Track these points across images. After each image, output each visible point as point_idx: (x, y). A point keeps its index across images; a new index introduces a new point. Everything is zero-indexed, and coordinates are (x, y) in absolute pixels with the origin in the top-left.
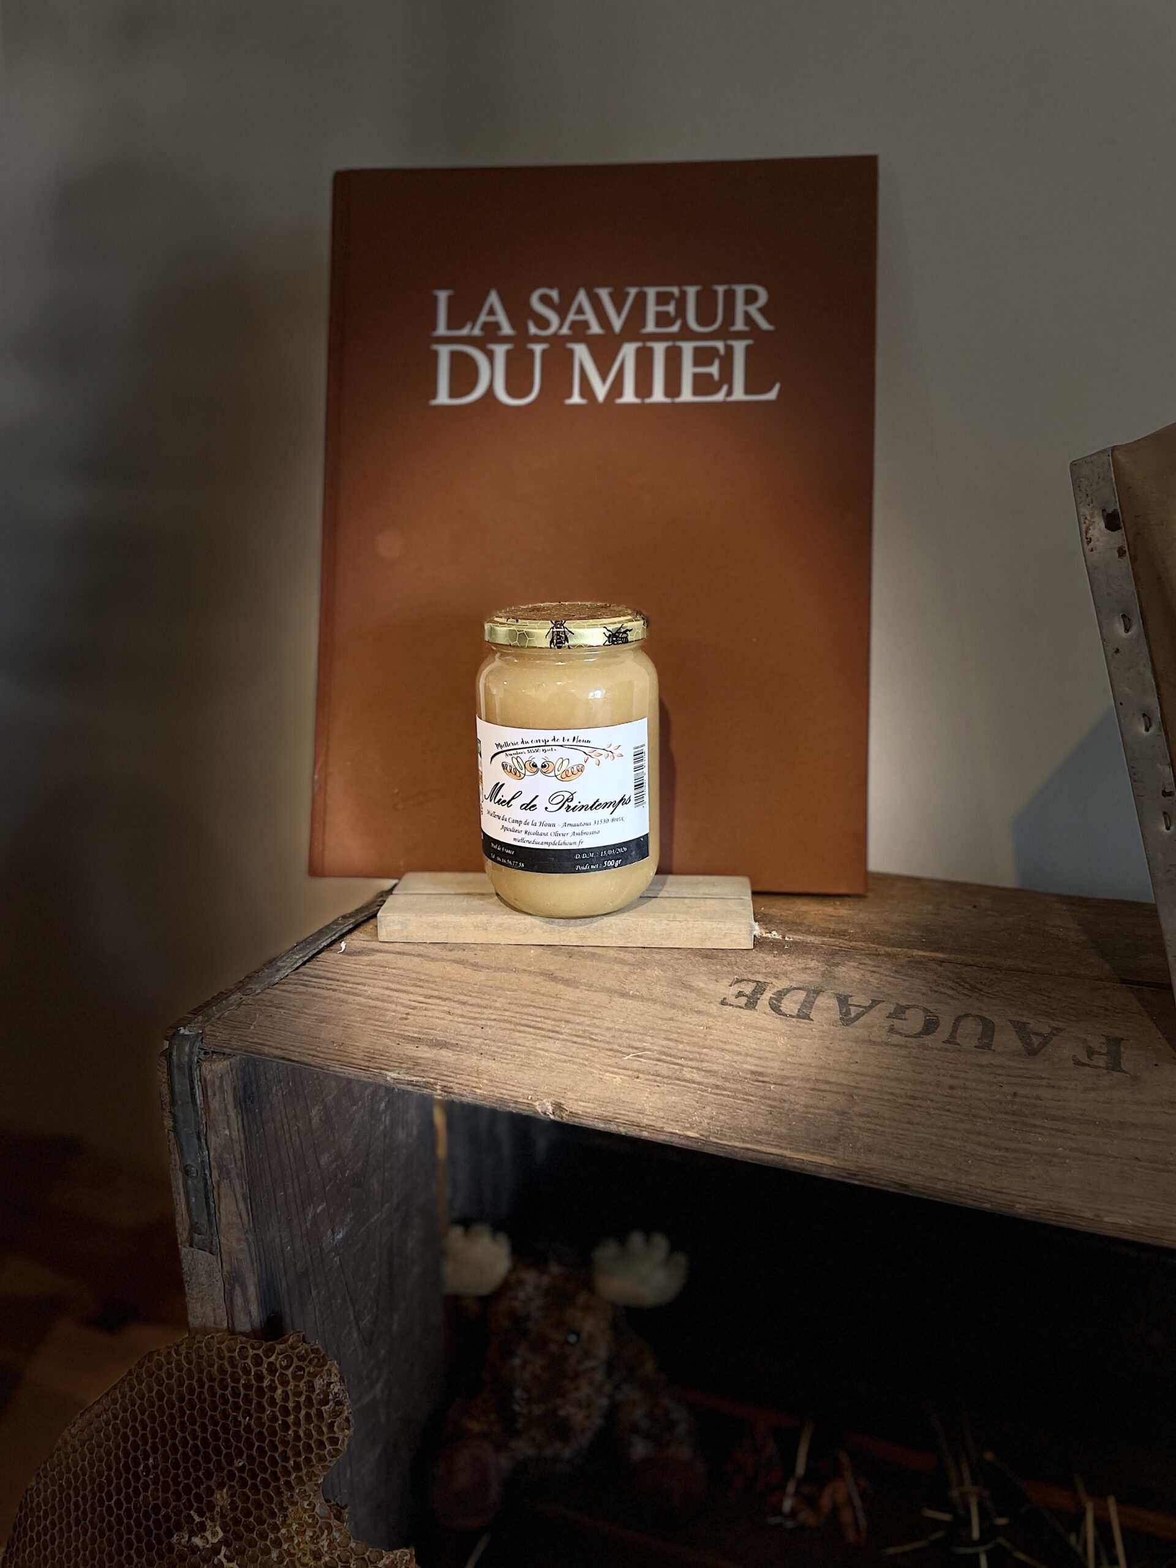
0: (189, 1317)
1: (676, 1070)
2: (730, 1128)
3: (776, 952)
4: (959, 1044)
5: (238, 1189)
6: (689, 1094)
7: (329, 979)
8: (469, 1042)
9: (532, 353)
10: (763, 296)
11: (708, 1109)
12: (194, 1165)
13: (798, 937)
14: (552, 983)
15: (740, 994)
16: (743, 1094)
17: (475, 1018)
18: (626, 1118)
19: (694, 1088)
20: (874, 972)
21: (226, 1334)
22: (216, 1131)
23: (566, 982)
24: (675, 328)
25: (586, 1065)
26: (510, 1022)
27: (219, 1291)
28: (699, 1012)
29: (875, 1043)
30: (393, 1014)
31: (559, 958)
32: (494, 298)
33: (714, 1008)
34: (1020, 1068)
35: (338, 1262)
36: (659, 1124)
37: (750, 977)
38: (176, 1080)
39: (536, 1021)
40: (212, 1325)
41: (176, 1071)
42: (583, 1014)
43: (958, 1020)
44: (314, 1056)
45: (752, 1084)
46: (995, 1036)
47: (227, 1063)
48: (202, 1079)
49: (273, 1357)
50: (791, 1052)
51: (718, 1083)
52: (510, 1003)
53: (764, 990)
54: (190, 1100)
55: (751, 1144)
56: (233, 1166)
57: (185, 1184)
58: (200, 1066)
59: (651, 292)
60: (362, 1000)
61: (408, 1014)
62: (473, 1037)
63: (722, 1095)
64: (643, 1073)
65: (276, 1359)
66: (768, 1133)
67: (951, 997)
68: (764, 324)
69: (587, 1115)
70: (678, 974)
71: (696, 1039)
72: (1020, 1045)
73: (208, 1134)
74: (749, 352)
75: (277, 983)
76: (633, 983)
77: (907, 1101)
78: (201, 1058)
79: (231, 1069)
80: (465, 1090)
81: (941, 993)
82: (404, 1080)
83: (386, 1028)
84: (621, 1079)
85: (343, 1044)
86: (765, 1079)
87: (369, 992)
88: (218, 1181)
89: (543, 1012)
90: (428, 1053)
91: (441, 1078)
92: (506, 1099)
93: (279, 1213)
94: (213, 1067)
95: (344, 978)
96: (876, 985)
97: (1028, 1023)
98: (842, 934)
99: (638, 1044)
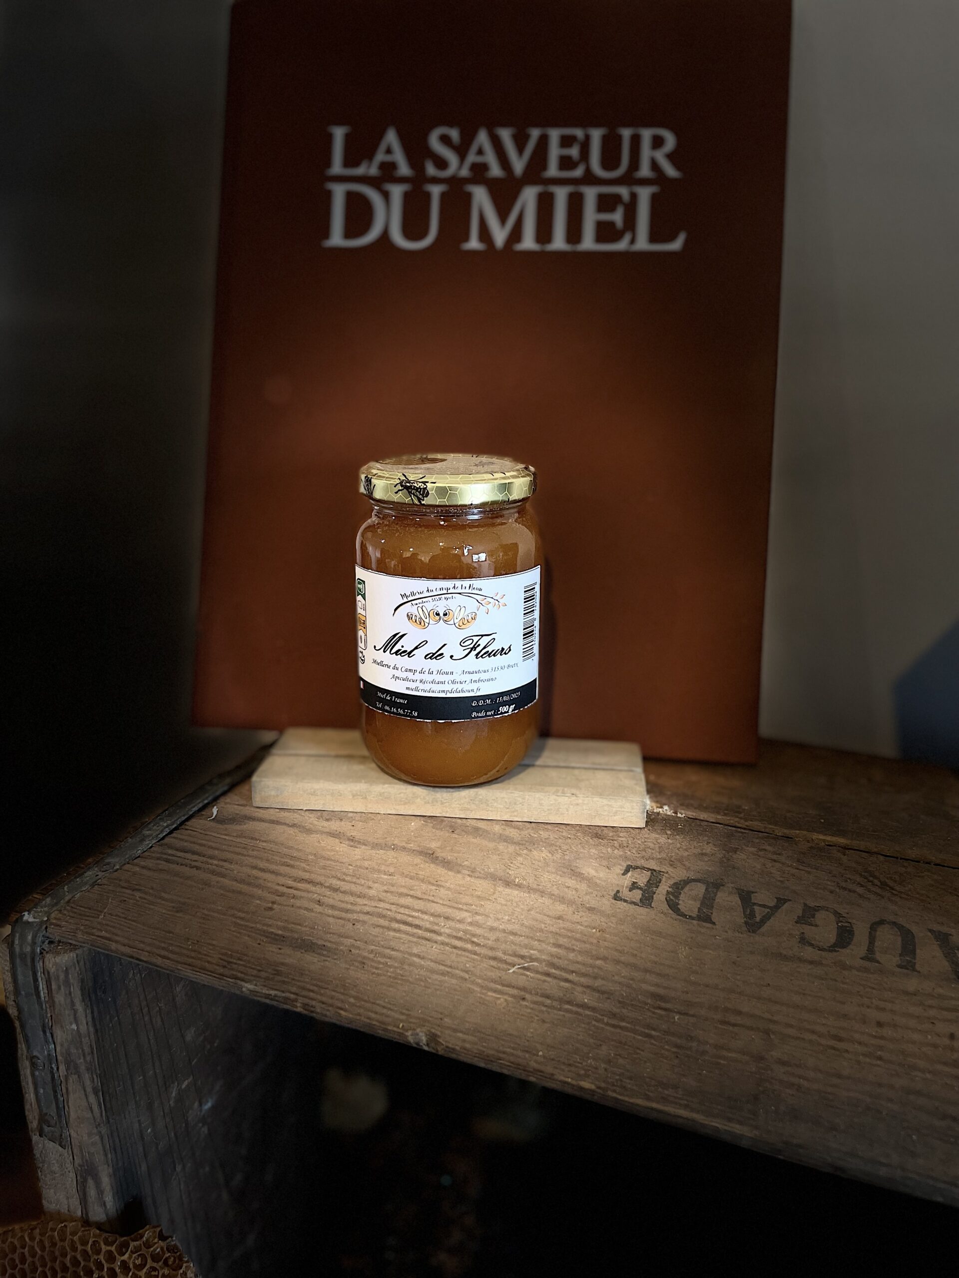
0: (44, 1201)
1: (566, 990)
3: (669, 832)
4: (878, 962)
5: (88, 1083)
6: (583, 1026)
7: (194, 853)
8: (337, 944)
9: (428, 196)
10: (670, 141)
11: (604, 1048)
12: (41, 1057)
13: (691, 814)
14: (432, 866)
15: (634, 886)
16: (643, 1025)
17: (347, 911)
18: (512, 1059)
19: (588, 1016)
20: (775, 861)
21: (80, 1225)
22: (62, 1027)
23: (447, 864)
24: (578, 172)
25: (466, 979)
26: (383, 916)
27: (72, 1181)
28: (591, 909)
29: (785, 958)
30: (258, 902)
31: (442, 833)
32: (391, 137)
33: (607, 906)
34: (951, 998)
35: (206, 1131)
36: (549, 1069)
37: (643, 863)
38: (19, 968)
39: (412, 917)
40: (66, 1212)
41: (18, 961)
42: (465, 907)
43: (874, 927)
44: (164, 957)
46: (918, 951)
47: (73, 955)
48: (46, 972)
49: (127, 1256)
50: (694, 968)
51: (615, 1010)
52: (386, 892)
53: (660, 881)
54: (33, 991)
55: (658, 1102)
56: (82, 1060)
57: (33, 1075)
58: (43, 958)
59: (555, 135)
60: (226, 882)
61: (273, 903)
62: (342, 936)
63: (621, 1028)
64: (530, 992)
65: (130, 1257)
66: (675, 1087)
67: (860, 896)
68: (671, 171)
70: (567, 857)
71: (588, 947)
72: (946, 964)
73: (54, 1027)
74: (654, 198)
75: (139, 857)
76: (519, 867)
77: (832, 1043)
78: (46, 949)
79: (78, 961)
80: (328, 1010)
81: (850, 891)
82: (262, 993)
83: (248, 921)
84: (506, 1000)
85: (198, 941)
86: (668, 1006)
87: (235, 872)
88: (66, 1075)
89: (419, 905)
90: (291, 957)
91: (305, 993)
92: (375, 1025)
93: (138, 1098)
94: (58, 959)
95: (210, 852)
96: (779, 879)
97: (951, 935)
98: (737, 811)
99: (525, 952)
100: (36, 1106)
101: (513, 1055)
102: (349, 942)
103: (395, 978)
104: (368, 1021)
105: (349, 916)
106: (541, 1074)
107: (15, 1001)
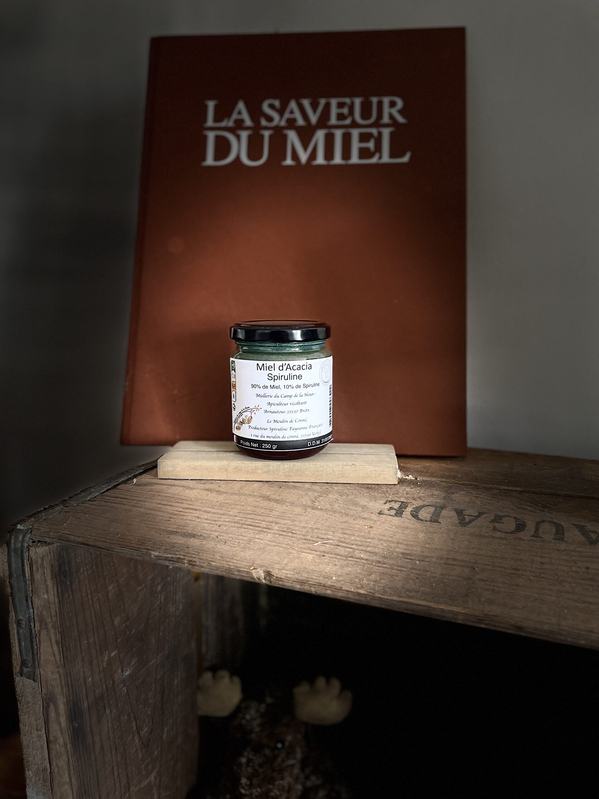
1: (350, 552)
2: (389, 588)
3: (412, 486)
4: (541, 538)
5: (53, 636)
6: (360, 566)
7: (121, 498)
8: (209, 534)
9: (262, 137)
10: (400, 103)
11: (373, 576)
12: (24, 619)
13: (425, 479)
14: (267, 501)
15: (391, 508)
16: (397, 566)
17: (215, 521)
18: (317, 581)
19: (363, 563)
20: (477, 497)
22: (38, 596)
23: (277, 501)
24: (348, 121)
25: (288, 548)
26: (239, 523)
27: (40, 707)
28: (364, 518)
29: (485, 537)
30: (161, 518)
31: (273, 488)
32: (241, 106)
33: (374, 516)
34: (587, 552)
35: (125, 691)
36: (339, 585)
37: (397, 499)
38: (13, 559)
39: (256, 523)
41: (13, 554)
42: (288, 518)
43: (538, 524)
44: (103, 541)
45: (404, 561)
46: (565, 533)
48: (30, 559)
50: (428, 542)
51: (380, 560)
52: (239, 513)
53: (407, 506)
54: (21, 573)
56: (49, 620)
57: (18, 633)
58: (29, 550)
59: (334, 102)
60: (142, 510)
61: (171, 518)
62: (212, 531)
63: (383, 567)
64: (328, 553)
66: (417, 592)
67: (531, 511)
68: (400, 119)
69: (289, 579)
70: (350, 497)
71: (363, 534)
72: (583, 538)
73: (33, 597)
74: (392, 134)
75: (88, 501)
76: (320, 502)
77: (513, 571)
78: (30, 545)
79: (49, 552)
81: (524, 509)
82: (163, 557)
83: (154, 525)
84: (313, 557)
85: (124, 534)
86: (412, 558)
87: (147, 506)
88: (39, 630)
89: (261, 518)
90: (181, 540)
91: (190, 555)
92: (232, 569)
93: (83, 655)
94: (38, 551)
95: (132, 498)
96: (480, 504)
97: (585, 526)
98: (455, 477)
99: (323, 536)
100: (19, 656)
101: (317, 579)
102: (217, 533)
104: (229, 567)
105: (217, 523)
106: (334, 587)
107: (9, 582)
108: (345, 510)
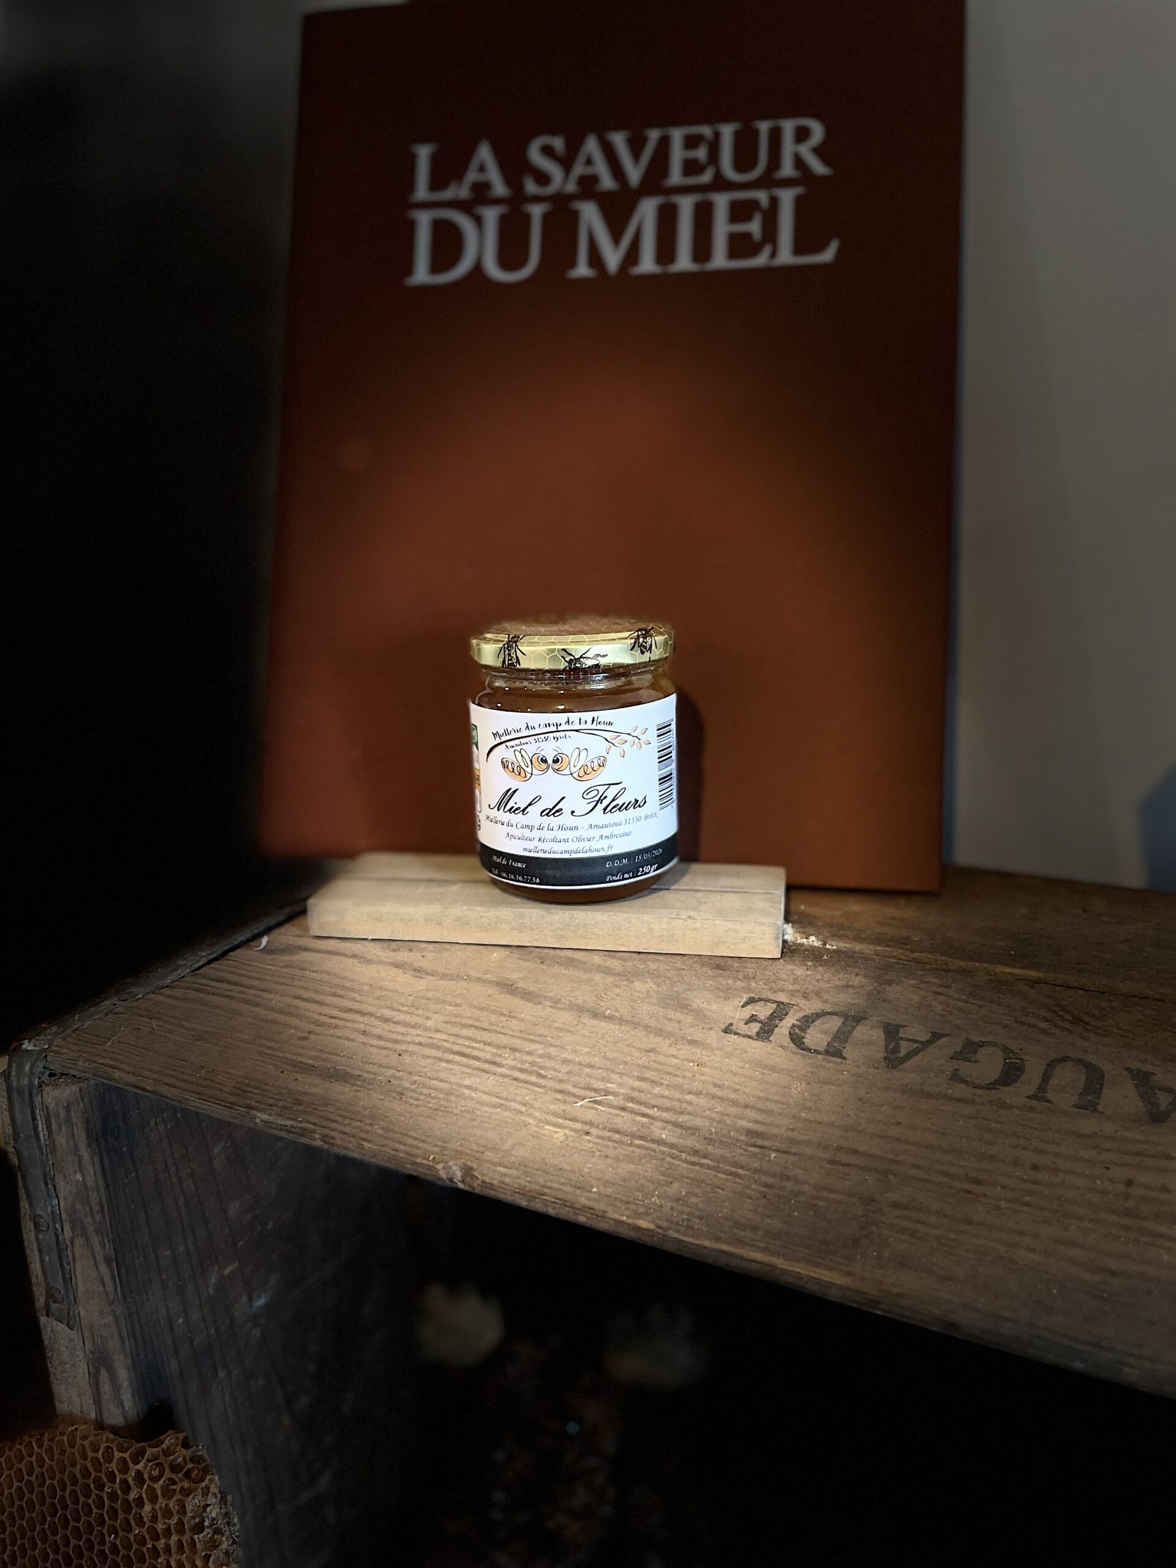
0: (55, 1401)
1: (643, 1125)
2: (701, 1218)
3: (810, 964)
4: (1049, 1101)
5: (97, 1248)
6: (655, 1162)
7: (229, 982)
8: (375, 1074)
9: (527, 218)
10: (818, 132)
11: (676, 1185)
12: (45, 1216)
13: (844, 945)
14: (508, 996)
15: (753, 1019)
16: (730, 1164)
17: (396, 1041)
18: (558, 1194)
19: (663, 1153)
20: (940, 994)
21: (92, 1428)
22: (65, 1177)
23: (527, 996)
24: (706, 178)
25: (522, 1113)
26: (437, 1047)
27: (84, 1373)
28: (693, 1043)
29: (928, 1096)
30: (293, 1031)
31: (528, 964)
32: (484, 153)
33: (713, 1037)
34: (1139, 1141)
35: (258, 1335)
36: (601, 1206)
37: (770, 995)
38: (15, 1107)
39: (473, 1048)
40: (79, 1413)
41: (15, 1096)
42: (538, 1038)
43: (1052, 1064)
44: (171, 1085)
45: (746, 1150)
46: (1104, 1090)
47: (75, 1088)
48: (45, 1108)
49: (142, 1464)
50: (808, 1104)
51: (698, 1146)
52: (446, 1022)
53: (786, 1014)
54: (32, 1133)
55: (730, 1244)
56: (89, 1220)
57: (37, 1239)
58: (42, 1093)
59: (677, 135)
60: (261, 1011)
61: (310, 1032)
62: (383, 1067)
63: (701, 1165)
64: (597, 1127)
65: (145, 1467)
66: (755, 1229)
67: (1043, 1031)
68: (818, 167)
69: (505, 1187)
70: (675, 989)
71: (680, 1081)
72: (1140, 1104)
73: (56, 1177)
74: (799, 201)
75: (167, 987)
76: (613, 999)
77: (967, 1186)
78: (45, 1081)
79: (81, 1096)
80: (350, 1142)
81: (1030, 1026)
82: (277, 1124)
83: (276, 1050)
84: (565, 1134)
85: (213, 1070)
86: (766, 1143)
87: (274, 1002)
88: (72, 1238)
89: (486, 1036)
90: (317, 1087)
91: (325, 1123)
92: (402, 1158)
93: (164, 1277)
94: (57, 1093)
95: (247, 981)
96: (940, 1012)
97: (1152, 1073)
98: (903, 942)
99: (600, 1085)
100: (43, 1279)
101: (560, 1190)
102: (391, 1072)
103: (436, 1109)
104: (394, 1153)
105: (398, 1047)
106: (591, 1211)
107: (14, 1147)
108: (657, 1020)
